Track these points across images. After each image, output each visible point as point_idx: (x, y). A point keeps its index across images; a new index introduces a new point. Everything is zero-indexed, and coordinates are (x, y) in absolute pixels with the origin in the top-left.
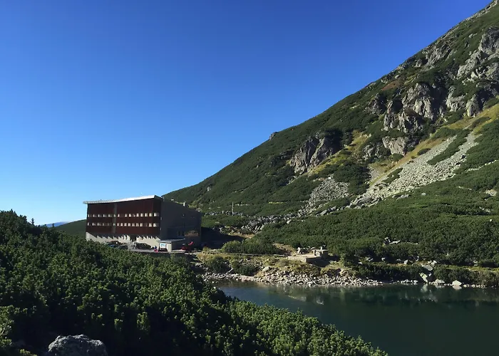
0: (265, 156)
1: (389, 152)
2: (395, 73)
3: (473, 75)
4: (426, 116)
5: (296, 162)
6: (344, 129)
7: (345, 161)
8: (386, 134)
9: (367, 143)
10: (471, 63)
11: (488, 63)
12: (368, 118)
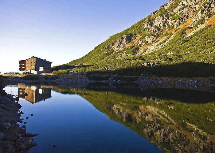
0: (105, 45)
1: (147, 42)
2: (156, 12)
3: (179, 12)
4: (161, 28)
5: (115, 47)
6: (134, 34)
7: (131, 46)
8: (147, 35)
9: (140, 39)
10: (179, 7)
11: (185, 7)
12: (143, 30)
